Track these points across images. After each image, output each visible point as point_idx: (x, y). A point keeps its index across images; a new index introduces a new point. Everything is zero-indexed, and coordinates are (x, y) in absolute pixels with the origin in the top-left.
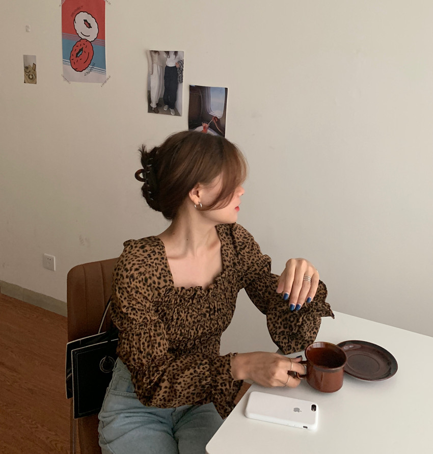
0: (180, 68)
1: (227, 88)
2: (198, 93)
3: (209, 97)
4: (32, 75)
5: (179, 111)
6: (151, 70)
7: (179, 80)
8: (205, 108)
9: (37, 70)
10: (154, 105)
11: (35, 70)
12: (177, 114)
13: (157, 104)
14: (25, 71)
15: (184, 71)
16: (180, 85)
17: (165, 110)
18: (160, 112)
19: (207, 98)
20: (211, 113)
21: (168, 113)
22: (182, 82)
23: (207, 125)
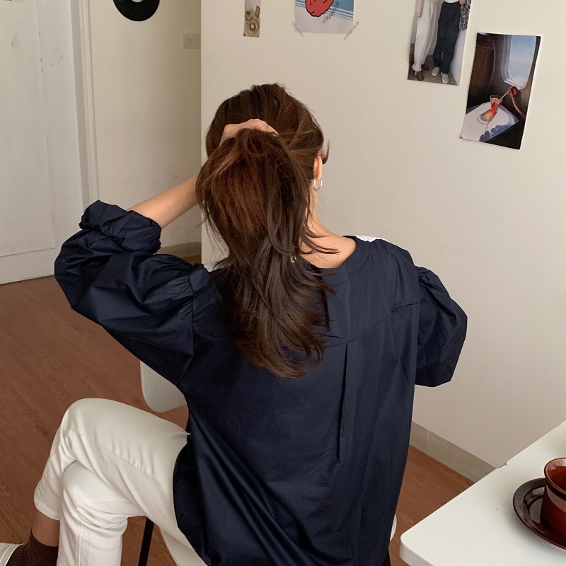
0: (465, 5)
1: (540, 37)
2: (490, 46)
3: (507, 52)
4: (254, 24)
5: (456, 78)
6: (419, 10)
7: (462, 26)
8: (498, 71)
9: (260, 16)
10: (417, 68)
11: (258, 17)
12: (452, 81)
13: (423, 66)
14: (246, 19)
15: (470, 10)
16: (462, 33)
17: (434, 75)
18: (425, 79)
19: (503, 55)
20: (508, 81)
21: (438, 80)
22: (466, 28)
23: (498, 101)
